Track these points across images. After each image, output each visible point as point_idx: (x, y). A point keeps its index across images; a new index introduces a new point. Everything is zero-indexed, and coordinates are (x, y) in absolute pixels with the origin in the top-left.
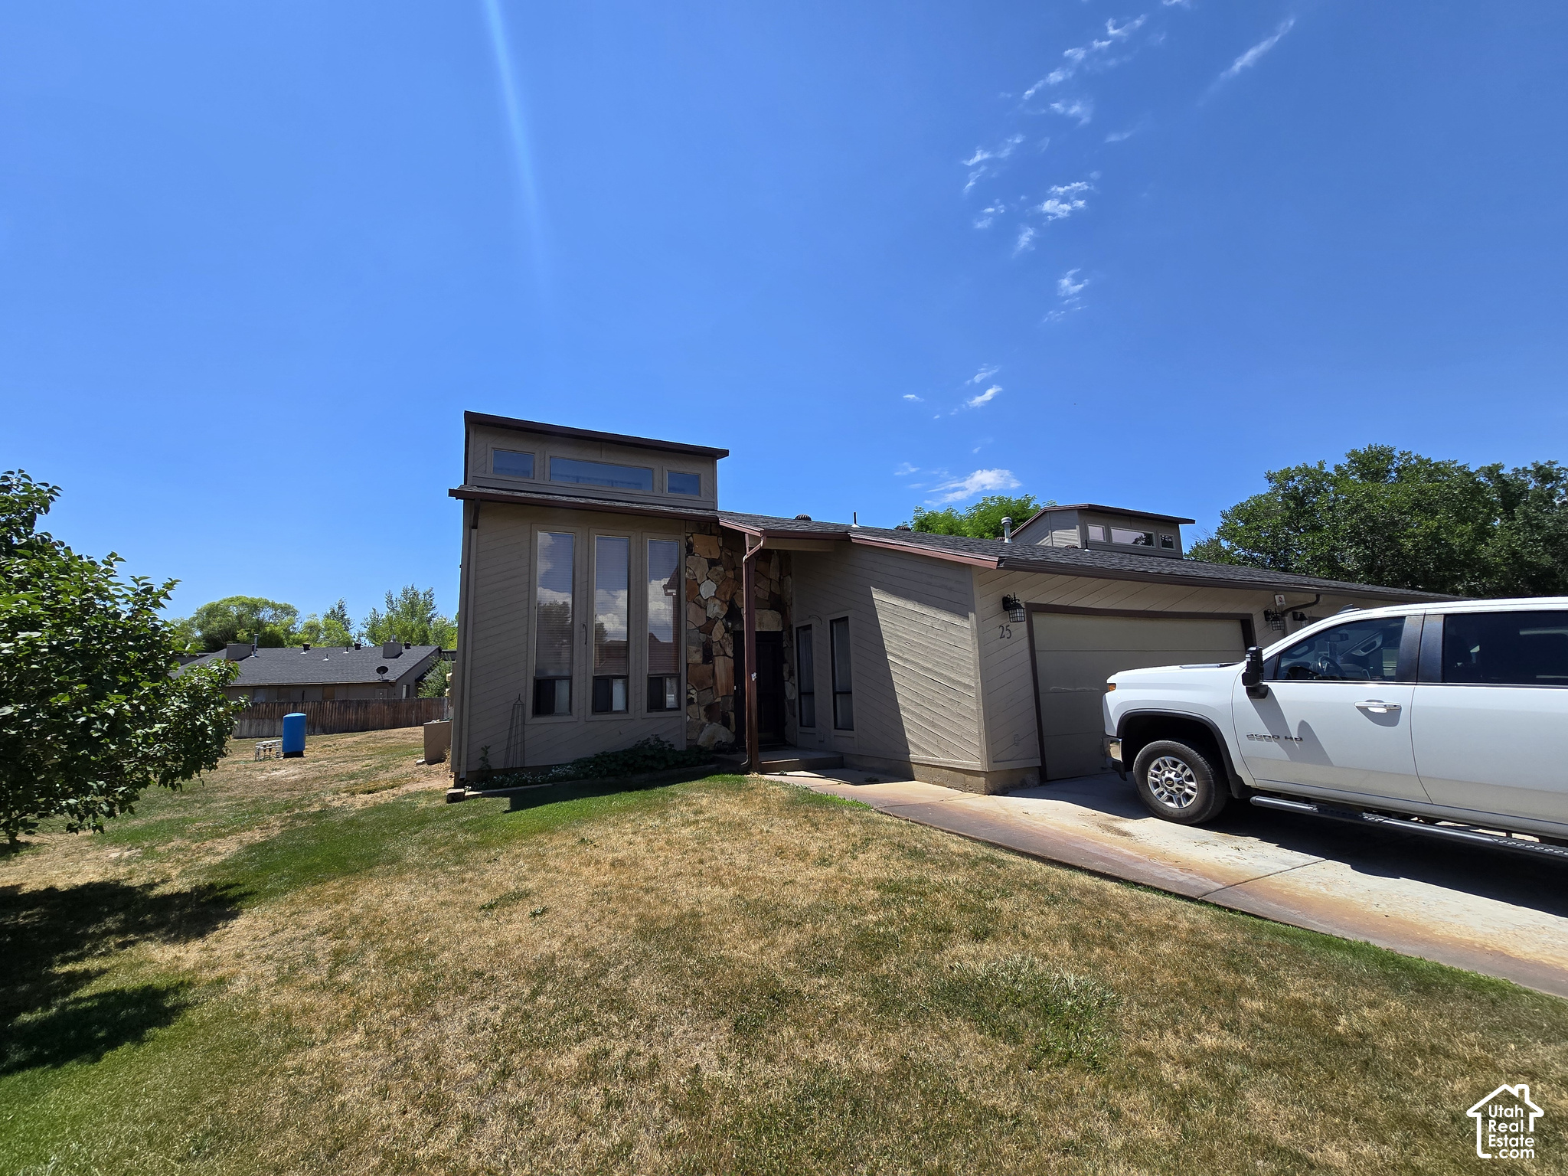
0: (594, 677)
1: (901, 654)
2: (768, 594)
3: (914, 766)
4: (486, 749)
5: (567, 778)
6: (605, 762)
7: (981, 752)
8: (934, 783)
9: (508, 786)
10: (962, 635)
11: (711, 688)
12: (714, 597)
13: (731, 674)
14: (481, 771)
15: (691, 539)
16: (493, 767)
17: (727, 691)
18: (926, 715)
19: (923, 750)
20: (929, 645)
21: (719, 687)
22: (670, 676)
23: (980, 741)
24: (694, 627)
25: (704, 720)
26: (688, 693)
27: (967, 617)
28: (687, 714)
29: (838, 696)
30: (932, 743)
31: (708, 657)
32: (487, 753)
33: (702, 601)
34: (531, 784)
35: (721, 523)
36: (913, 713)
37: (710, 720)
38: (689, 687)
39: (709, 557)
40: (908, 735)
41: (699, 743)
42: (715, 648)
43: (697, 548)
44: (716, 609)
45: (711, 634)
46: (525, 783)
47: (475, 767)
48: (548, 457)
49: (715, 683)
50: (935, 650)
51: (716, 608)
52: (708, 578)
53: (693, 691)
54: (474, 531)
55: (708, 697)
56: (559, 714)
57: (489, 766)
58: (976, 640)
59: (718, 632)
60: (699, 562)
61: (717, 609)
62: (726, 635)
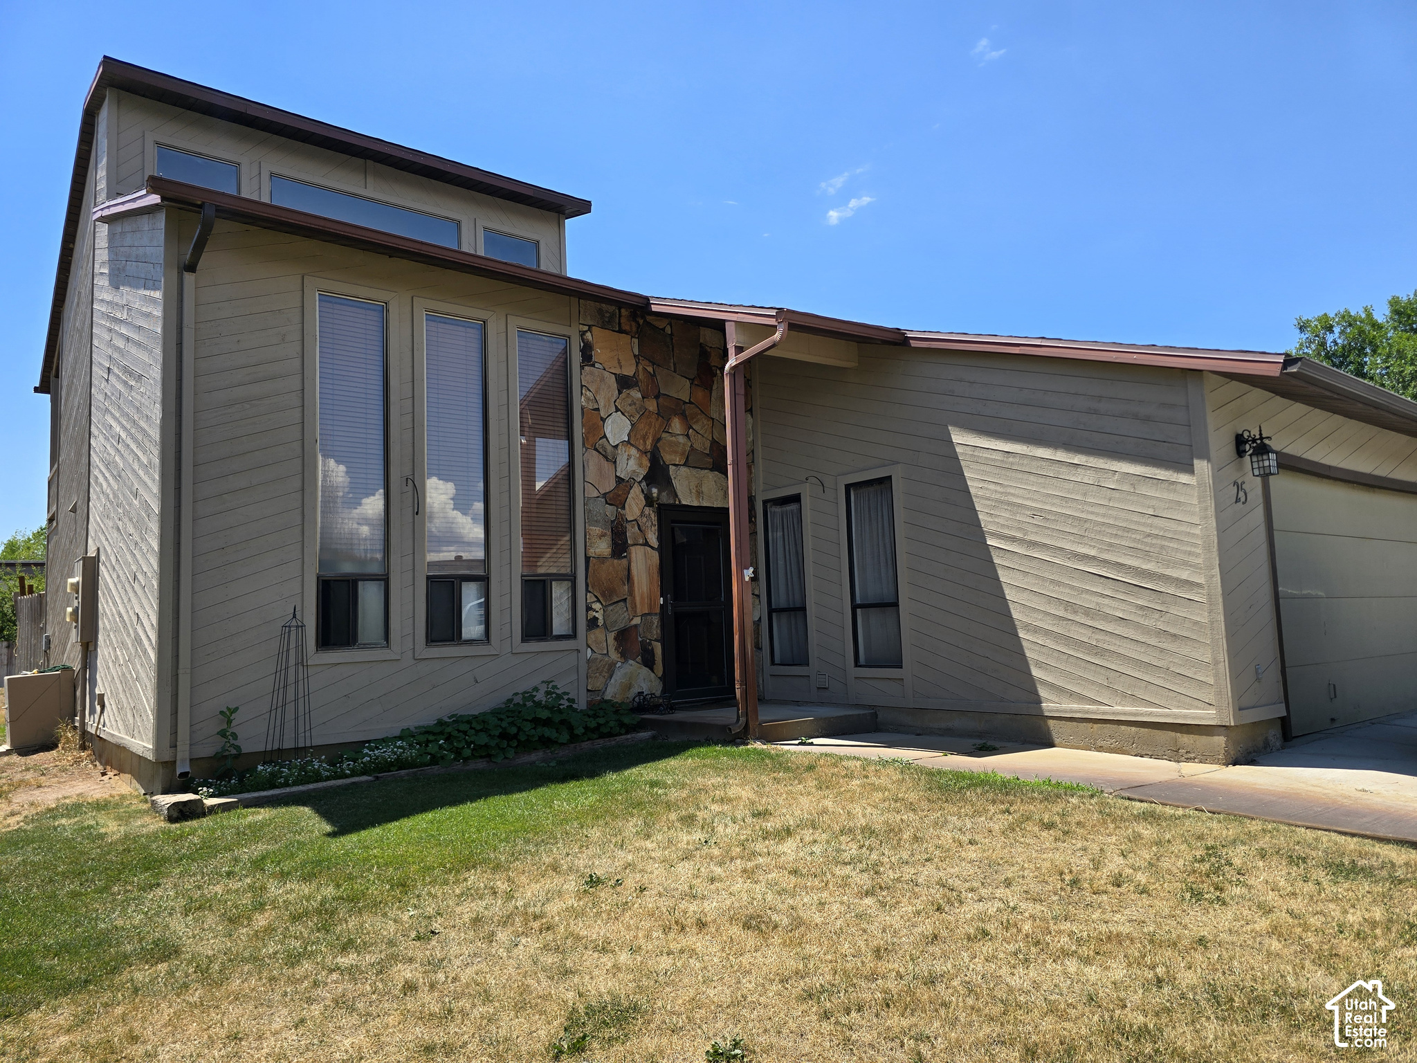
0: (428, 578)
1: (1019, 535)
2: (708, 444)
3: (1051, 723)
4: (228, 715)
5: (400, 764)
6: (465, 733)
7: (1219, 693)
8: (1100, 749)
9: (286, 785)
10: (1171, 496)
11: (625, 600)
12: (628, 442)
13: (656, 577)
14: (219, 757)
15: (588, 335)
16: (246, 749)
17: (650, 606)
18: (1083, 635)
19: (1072, 695)
20: (1090, 517)
21: (638, 599)
22: (560, 577)
23: (1216, 676)
24: (596, 494)
25: (614, 655)
26: (589, 608)
27: (1190, 470)
28: (588, 646)
29: (859, 611)
30: (1093, 683)
31: (620, 547)
32: (229, 722)
33: (609, 449)
34: (328, 779)
35: (654, 308)
36: (1047, 633)
37: (625, 655)
38: (591, 598)
39: (618, 371)
40: (1036, 672)
41: (608, 697)
42: (632, 531)
43: (598, 353)
44: (631, 465)
45: (623, 508)
46: (318, 778)
47: (207, 751)
48: (265, 176)
49: (631, 592)
50: (1103, 524)
51: (632, 462)
52: (617, 410)
53: (597, 606)
54: (189, 278)
55: (621, 616)
56: (366, 646)
57: (238, 748)
58: (1211, 504)
59: (635, 505)
60: (603, 379)
61: (633, 465)
62: (647, 511)
